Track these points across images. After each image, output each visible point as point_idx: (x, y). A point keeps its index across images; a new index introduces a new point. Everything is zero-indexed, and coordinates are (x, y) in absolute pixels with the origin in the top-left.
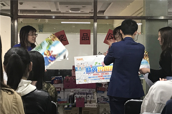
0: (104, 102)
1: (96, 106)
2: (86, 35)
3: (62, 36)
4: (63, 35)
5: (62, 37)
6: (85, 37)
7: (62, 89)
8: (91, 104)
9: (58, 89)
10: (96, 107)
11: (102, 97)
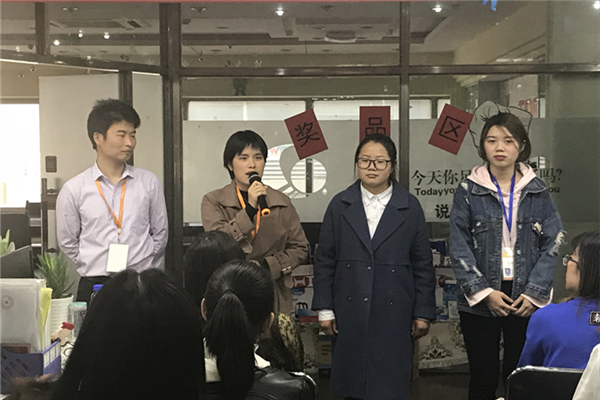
2: (378, 121)
3: (309, 127)
4: (311, 124)
5: (309, 130)
6: (375, 127)
7: (311, 280)
9: (300, 282)
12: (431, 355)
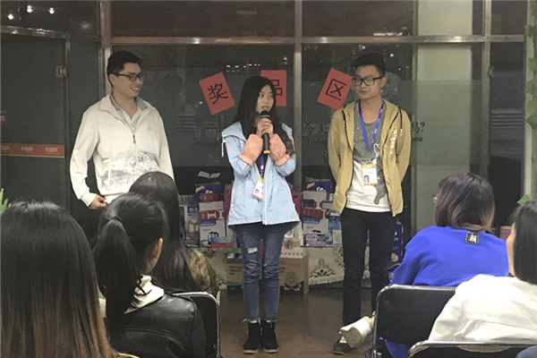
0: (319, 243)
1: (302, 254)
2: (276, 83)
4: (221, 85)
5: (220, 90)
7: (221, 214)
8: (288, 251)
10: (301, 257)
11: (315, 231)
12: (318, 273)
